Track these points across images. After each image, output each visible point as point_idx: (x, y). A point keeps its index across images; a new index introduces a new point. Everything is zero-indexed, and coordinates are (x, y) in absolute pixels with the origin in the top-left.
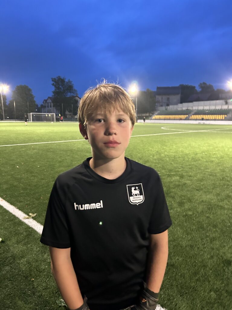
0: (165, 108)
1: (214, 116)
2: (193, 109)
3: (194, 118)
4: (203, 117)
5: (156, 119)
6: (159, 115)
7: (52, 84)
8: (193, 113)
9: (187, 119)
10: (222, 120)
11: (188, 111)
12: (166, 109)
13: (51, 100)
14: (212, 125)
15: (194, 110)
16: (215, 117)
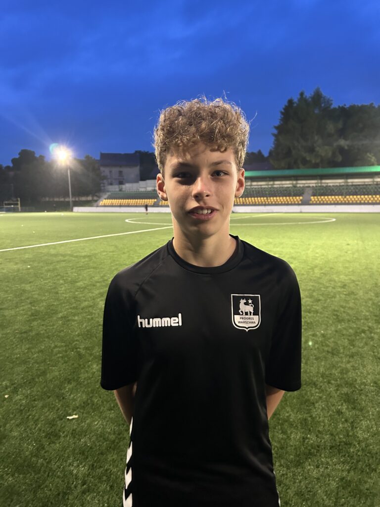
0: (119, 187)
5: (105, 206)
6: (110, 199)
9: (155, 205)
12: (121, 190)
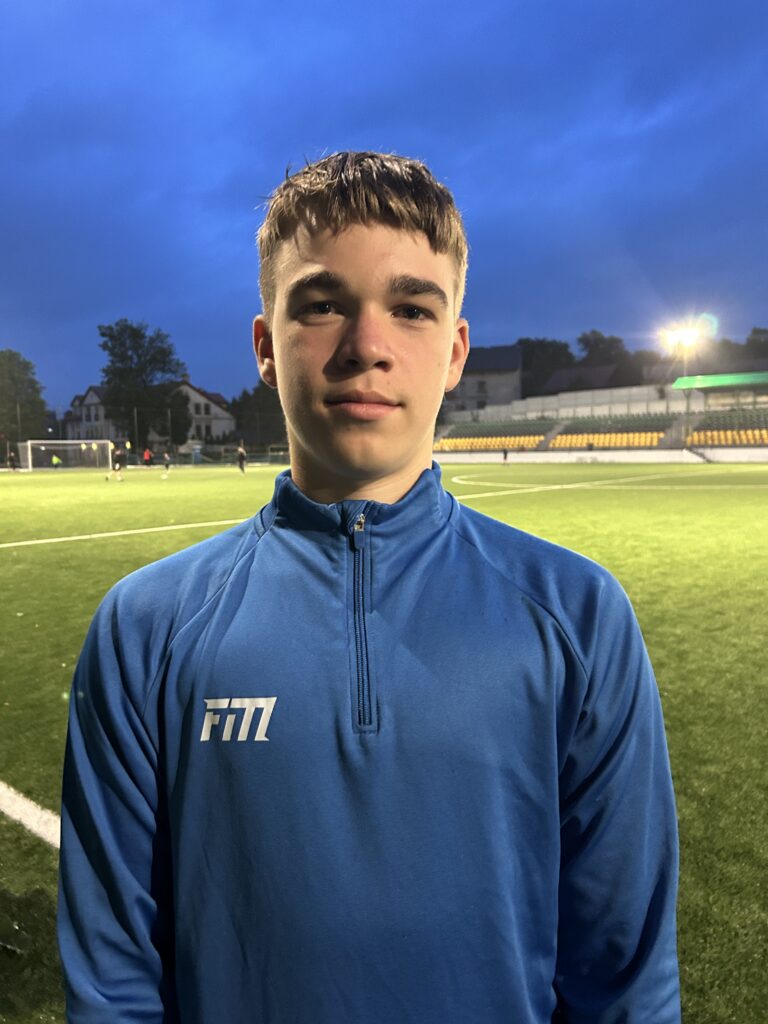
0: (472, 414)
1: (625, 435)
2: (560, 417)
3: (562, 445)
4: (591, 441)
5: (443, 451)
6: (453, 437)
7: (100, 346)
8: (560, 428)
9: (541, 448)
10: (650, 448)
11: (543, 422)
12: (475, 420)
13: (99, 396)
14: (620, 465)
15: (563, 419)
16: (628, 438)
